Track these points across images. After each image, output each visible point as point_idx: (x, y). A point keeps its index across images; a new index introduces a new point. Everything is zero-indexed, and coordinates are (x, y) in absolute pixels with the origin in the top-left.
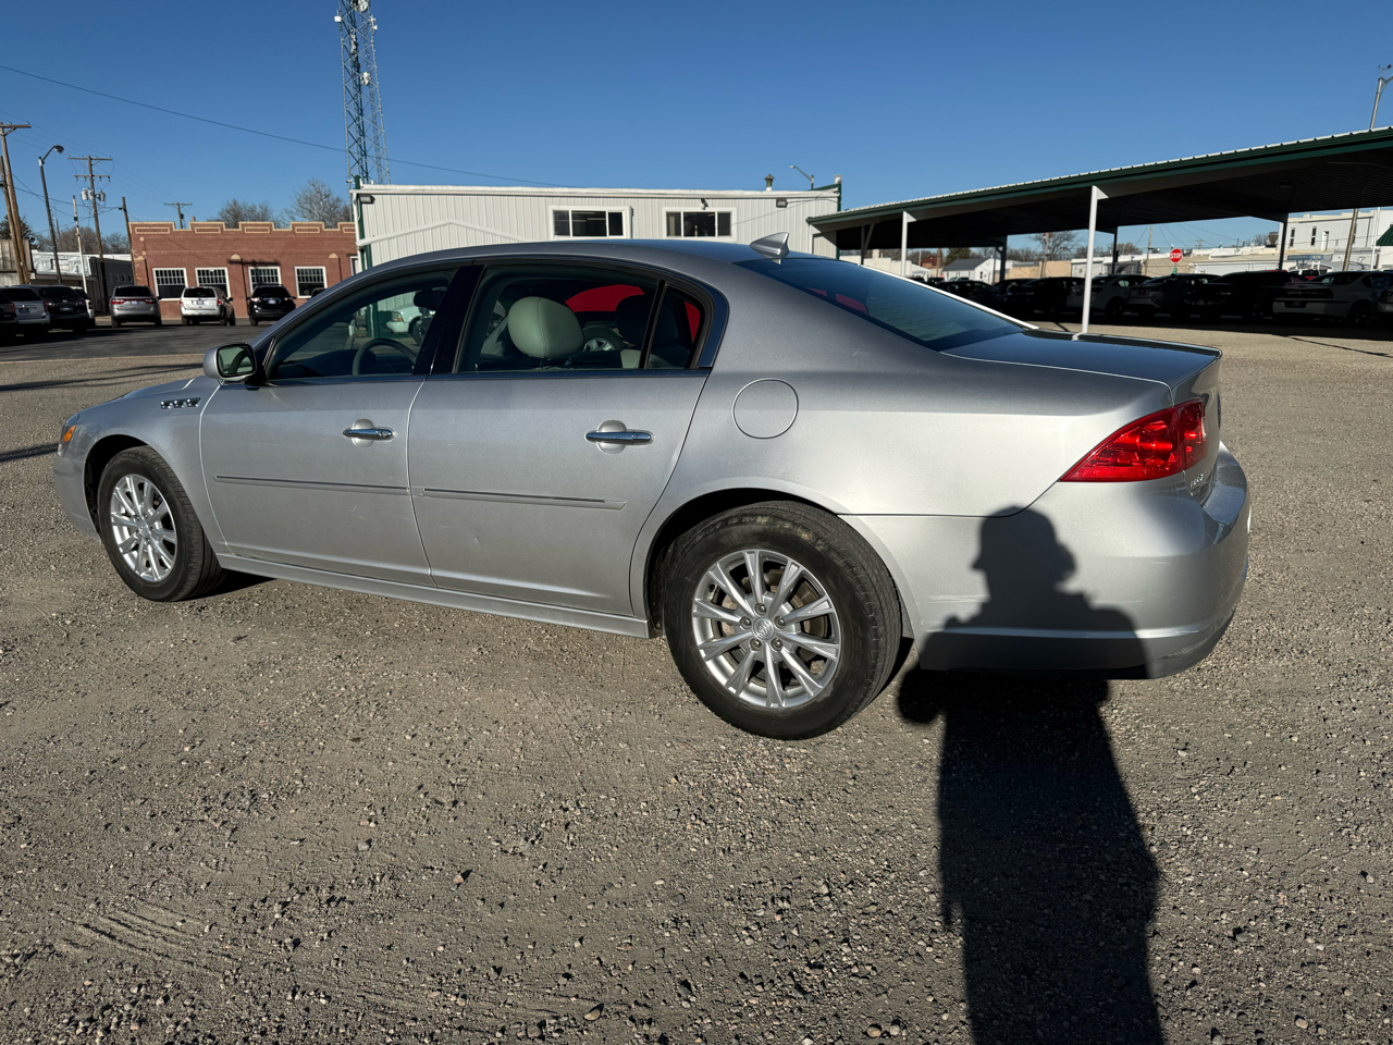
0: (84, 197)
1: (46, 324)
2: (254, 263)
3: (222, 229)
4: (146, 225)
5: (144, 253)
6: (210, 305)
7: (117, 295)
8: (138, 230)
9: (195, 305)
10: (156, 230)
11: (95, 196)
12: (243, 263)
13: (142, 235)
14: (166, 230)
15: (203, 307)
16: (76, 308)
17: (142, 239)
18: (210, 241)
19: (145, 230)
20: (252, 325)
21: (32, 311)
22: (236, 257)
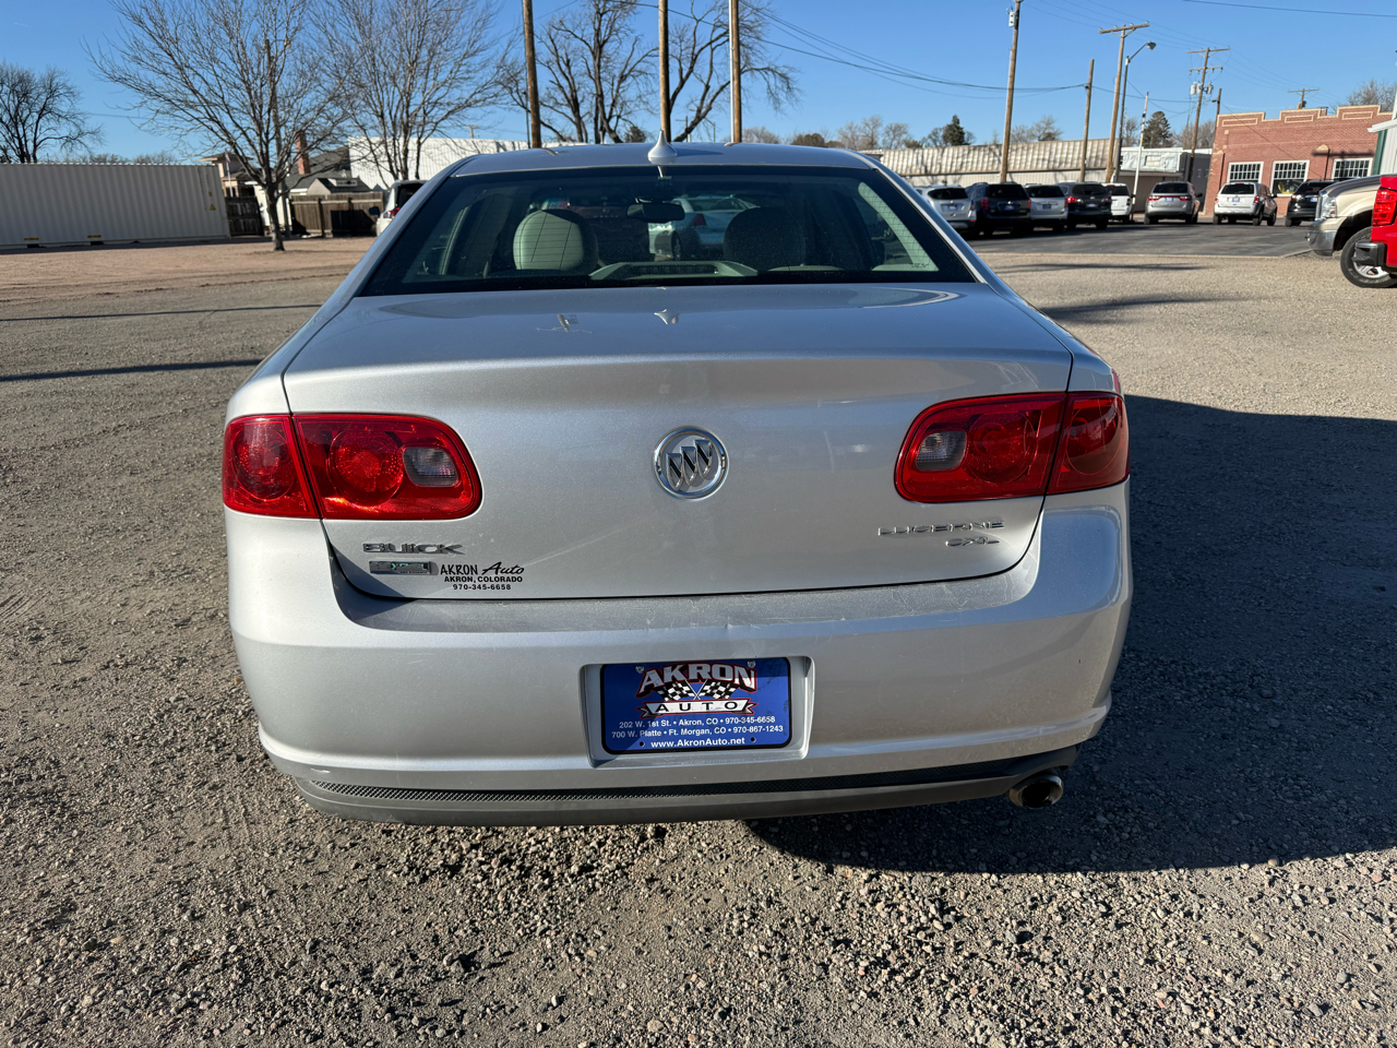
0: (1192, 92)
1: (1063, 220)
2: (1342, 155)
3: (1315, 117)
4: (1235, 117)
5: (1225, 147)
6: (1246, 203)
7: (1155, 192)
8: (1225, 123)
9: (1231, 203)
10: (1243, 122)
11: (1203, 89)
12: (1329, 155)
13: (1227, 128)
14: (1254, 121)
15: (1238, 204)
16: (1100, 205)
17: (1227, 132)
18: (1298, 131)
19: (1232, 123)
20: (1287, 226)
21: (1054, 207)
22: (1323, 148)
